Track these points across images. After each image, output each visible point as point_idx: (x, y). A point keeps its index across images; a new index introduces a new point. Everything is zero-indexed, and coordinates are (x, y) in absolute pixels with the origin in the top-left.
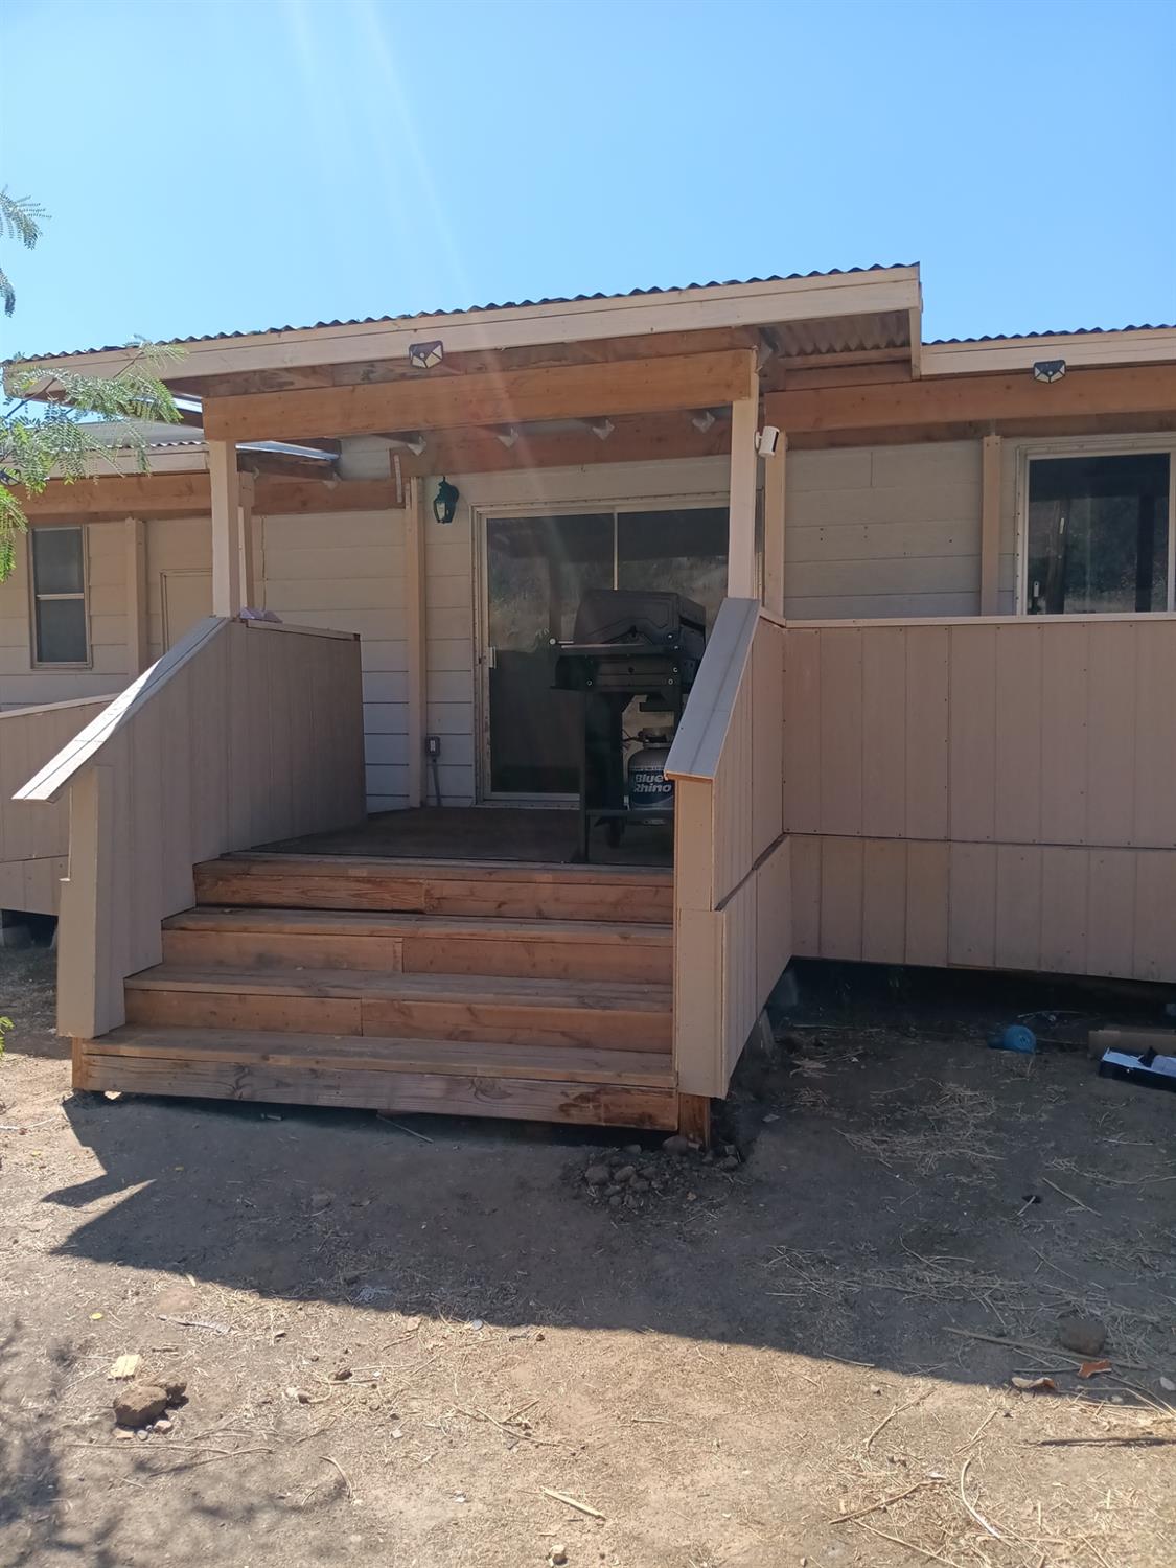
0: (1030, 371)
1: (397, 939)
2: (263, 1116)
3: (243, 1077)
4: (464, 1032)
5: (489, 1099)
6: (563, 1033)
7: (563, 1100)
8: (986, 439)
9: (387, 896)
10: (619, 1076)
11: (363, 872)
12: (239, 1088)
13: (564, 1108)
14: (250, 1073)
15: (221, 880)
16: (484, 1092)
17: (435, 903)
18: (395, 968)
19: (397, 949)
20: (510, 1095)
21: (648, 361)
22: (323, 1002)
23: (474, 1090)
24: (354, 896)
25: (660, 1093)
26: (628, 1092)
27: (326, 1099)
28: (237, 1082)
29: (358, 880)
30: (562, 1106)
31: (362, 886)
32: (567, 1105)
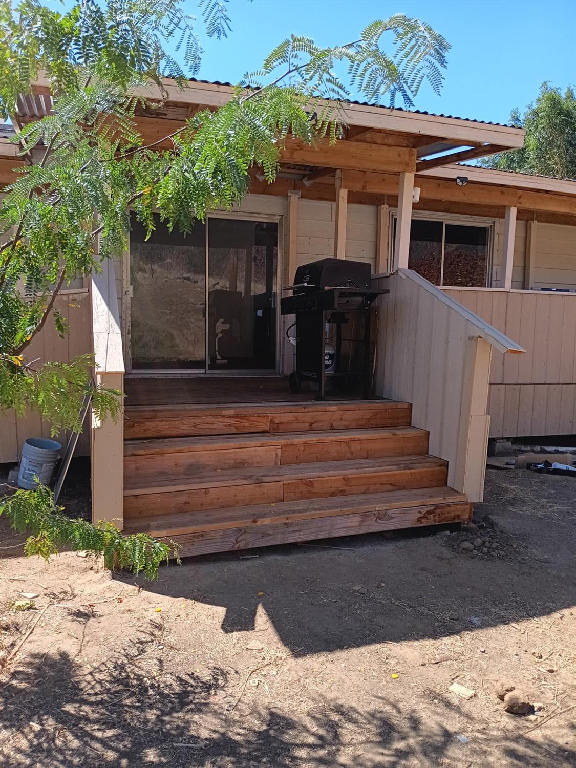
0: (455, 180)
1: (278, 447)
2: (241, 557)
3: (241, 535)
4: (341, 491)
5: (383, 522)
6: (391, 484)
7: (419, 515)
8: (382, 206)
9: (247, 425)
10: (444, 499)
11: (232, 412)
12: (237, 542)
13: (419, 520)
14: (245, 532)
15: (137, 423)
16: (380, 518)
17: (275, 426)
18: (276, 463)
19: (277, 452)
20: (394, 518)
21: (371, 145)
22: (260, 486)
23: (375, 518)
24: (226, 426)
25: (462, 504)
26: (449, 506)
27: (293, 538)
28: (236, 539)
29: (230, 417)
30: (418, 518)
31: (232, 420)
32: (421, 517)
